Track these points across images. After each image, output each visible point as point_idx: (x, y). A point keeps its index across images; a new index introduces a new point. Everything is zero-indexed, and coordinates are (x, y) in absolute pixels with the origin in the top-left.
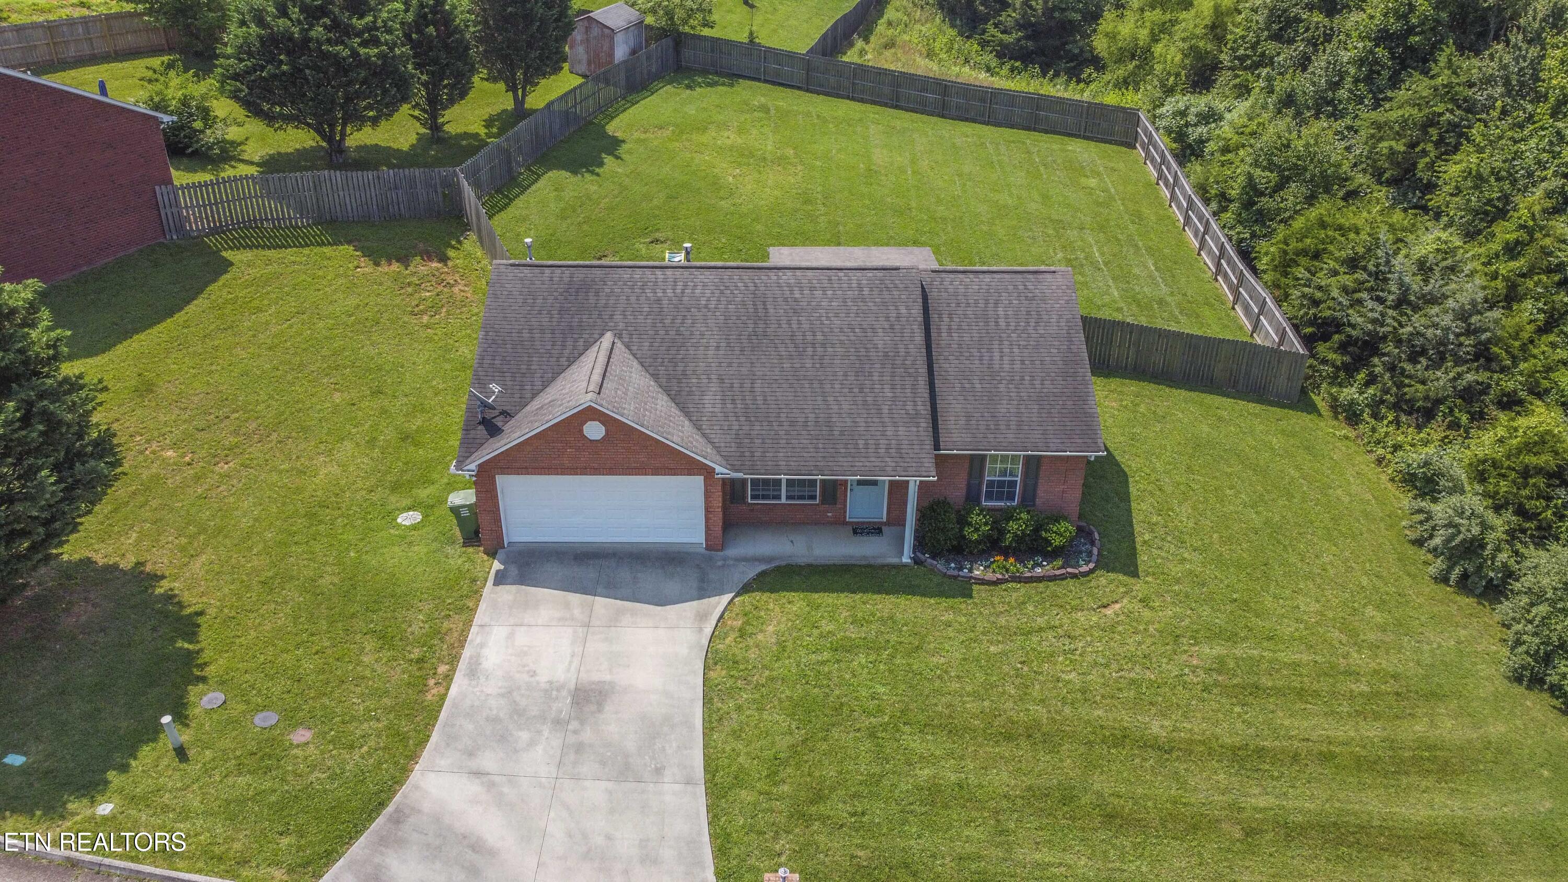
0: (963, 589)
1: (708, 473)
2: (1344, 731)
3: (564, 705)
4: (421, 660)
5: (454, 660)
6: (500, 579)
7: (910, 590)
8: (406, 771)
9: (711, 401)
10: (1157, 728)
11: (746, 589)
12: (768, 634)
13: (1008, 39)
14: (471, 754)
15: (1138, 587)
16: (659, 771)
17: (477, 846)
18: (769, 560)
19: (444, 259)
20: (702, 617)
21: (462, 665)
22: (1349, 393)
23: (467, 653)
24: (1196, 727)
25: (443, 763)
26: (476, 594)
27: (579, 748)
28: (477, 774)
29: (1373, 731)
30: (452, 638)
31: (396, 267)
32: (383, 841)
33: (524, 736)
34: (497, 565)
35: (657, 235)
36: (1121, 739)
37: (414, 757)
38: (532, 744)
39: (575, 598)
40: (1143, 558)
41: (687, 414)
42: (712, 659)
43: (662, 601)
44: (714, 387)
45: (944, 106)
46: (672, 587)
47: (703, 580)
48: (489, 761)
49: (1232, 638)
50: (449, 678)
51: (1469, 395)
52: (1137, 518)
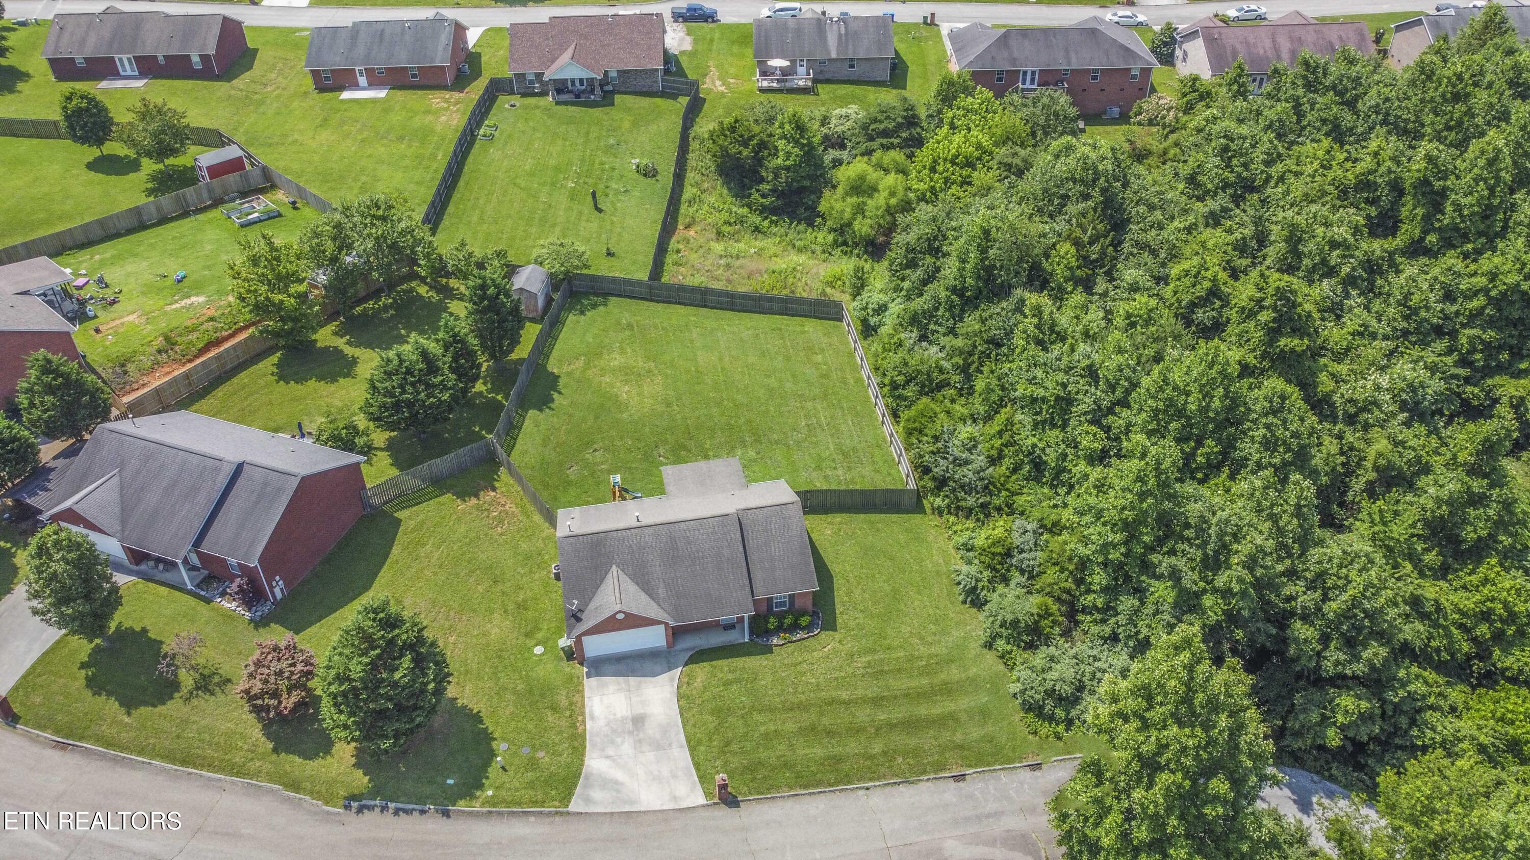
0: (768, 650)
1: (666, 624)
2: (914, 683)
3: (630, 725)
4: (571, 716)
5: (583, 714)
6: (589, 675)
7: (749, 654)
8: (583, 760)
9: (662, 592)
10: (845, 695)
11: (686, 664)
12: (698, 682)
13: (767, 201)
14: (603, 750)
15: (837, 636)
16: (670, 745)
17: (616, 782)
18: (693, 649)
19: (494, 489)
20: (672, 680)
21: (587, 716)
22: (938, 502)
23: (587, 711)
24: (860, 692)
25: (595, 755)
26: (581, 683)
27: (640, 741)
28: (608, 757)
29: (925, 681)
30: (579, 705)
31: (474, 501)
32: (585, 787)
33: (619, 740)
34: (585, 670)
35: (595, 446)
36: (832, 702)
37: (583, 755)
38: (623, 742)
39: (621, 679)
40: (839, 621)
41: (653, 599)
42: (680, 697)
43: (654, 675)
44: (662, 585)
45: (733, 304)
46: (658, 668)
47: (668, 662)
48: (610, 751)
49: (874, 651)
50: (584, 721)
51: (984, 506)
52: (837, 600)
